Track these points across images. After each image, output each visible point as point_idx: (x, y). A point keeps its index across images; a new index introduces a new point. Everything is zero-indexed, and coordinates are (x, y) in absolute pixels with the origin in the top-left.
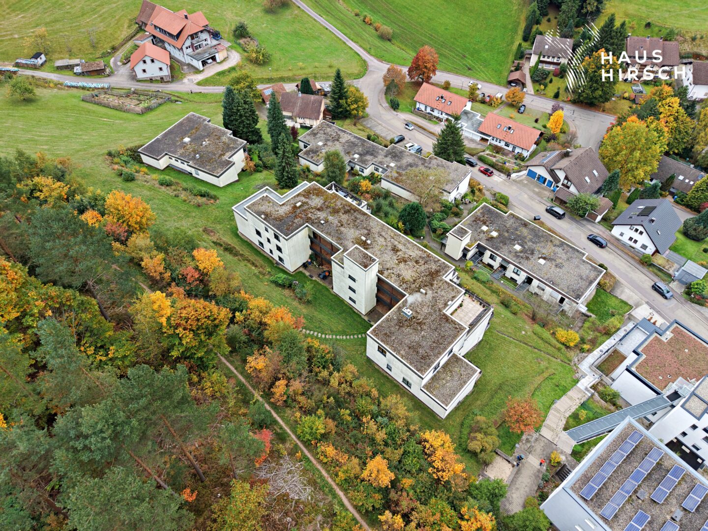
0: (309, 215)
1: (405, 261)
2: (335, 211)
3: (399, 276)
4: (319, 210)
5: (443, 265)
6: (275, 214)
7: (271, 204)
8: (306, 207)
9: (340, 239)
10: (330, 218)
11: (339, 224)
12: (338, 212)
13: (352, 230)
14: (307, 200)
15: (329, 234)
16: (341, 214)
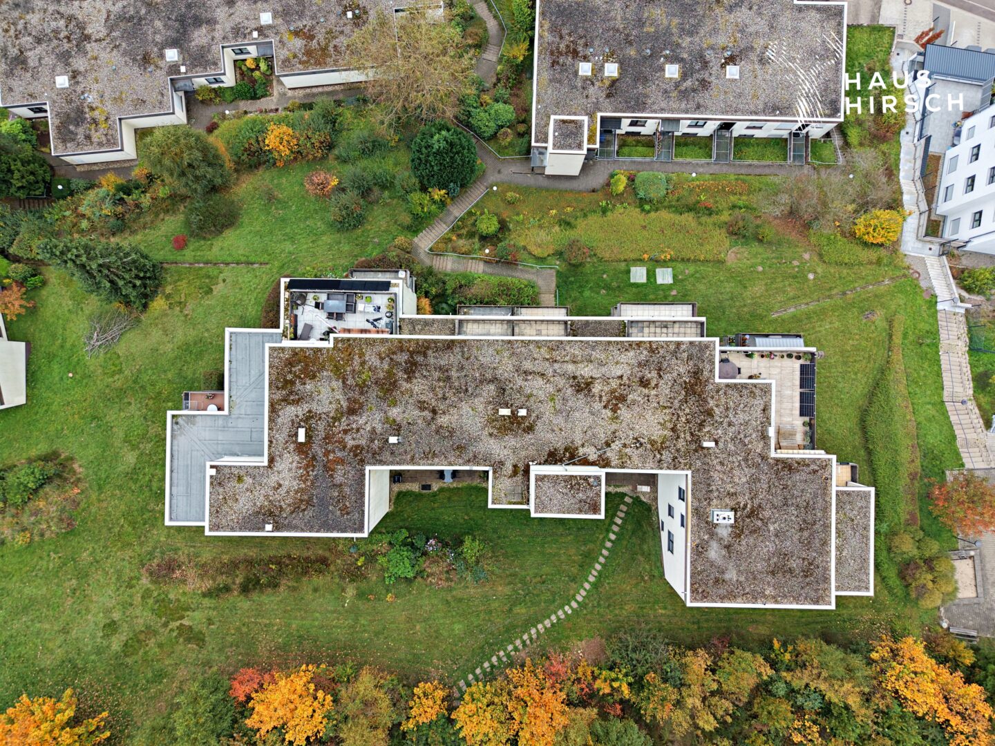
0: (351, 443)
1: (622, 399)
2: (388, 388)
3: (638, 443)
4: (352, 411)
5: (695, 351)
6: (284, 499)
7: (249, 480)
8: (321, 426)
9: (461, 448)
10: (395, 412)
11: (427, 414)
12: (394, 385)
13: (465, 408)
14: (306, 407)
15: (430, 455)
16: (405, 385)
